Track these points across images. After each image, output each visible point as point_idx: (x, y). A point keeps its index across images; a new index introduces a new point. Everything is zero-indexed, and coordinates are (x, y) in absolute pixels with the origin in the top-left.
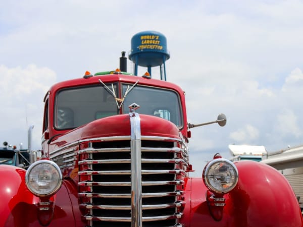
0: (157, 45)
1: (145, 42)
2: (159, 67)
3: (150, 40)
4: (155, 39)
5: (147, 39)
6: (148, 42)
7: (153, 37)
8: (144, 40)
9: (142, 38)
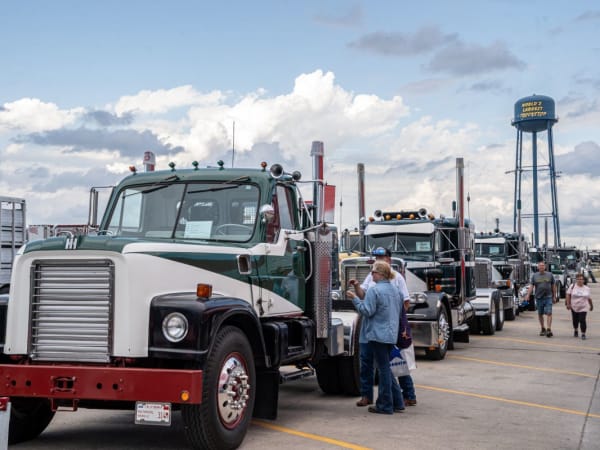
0: (539, 111)
1: (526, 110)
3: (531, 107)
4: (537, 106)
5: (528, 107)
6: (529, 109)
7: (535, 103)
8: (525, 107)
9: (523, 105)
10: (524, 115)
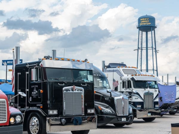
0: (147, 22)
1: (142, 22)
2: (151, 32)
3: (144, 20)
4: (147, 20)
5: (143, 20)
6: (143, 21)
7: (146, 19)
8: (142, 21)
9: (141, 20)
10: (141, 24)
